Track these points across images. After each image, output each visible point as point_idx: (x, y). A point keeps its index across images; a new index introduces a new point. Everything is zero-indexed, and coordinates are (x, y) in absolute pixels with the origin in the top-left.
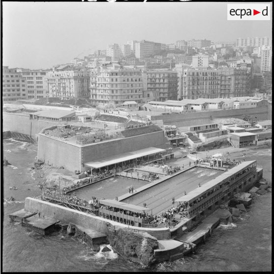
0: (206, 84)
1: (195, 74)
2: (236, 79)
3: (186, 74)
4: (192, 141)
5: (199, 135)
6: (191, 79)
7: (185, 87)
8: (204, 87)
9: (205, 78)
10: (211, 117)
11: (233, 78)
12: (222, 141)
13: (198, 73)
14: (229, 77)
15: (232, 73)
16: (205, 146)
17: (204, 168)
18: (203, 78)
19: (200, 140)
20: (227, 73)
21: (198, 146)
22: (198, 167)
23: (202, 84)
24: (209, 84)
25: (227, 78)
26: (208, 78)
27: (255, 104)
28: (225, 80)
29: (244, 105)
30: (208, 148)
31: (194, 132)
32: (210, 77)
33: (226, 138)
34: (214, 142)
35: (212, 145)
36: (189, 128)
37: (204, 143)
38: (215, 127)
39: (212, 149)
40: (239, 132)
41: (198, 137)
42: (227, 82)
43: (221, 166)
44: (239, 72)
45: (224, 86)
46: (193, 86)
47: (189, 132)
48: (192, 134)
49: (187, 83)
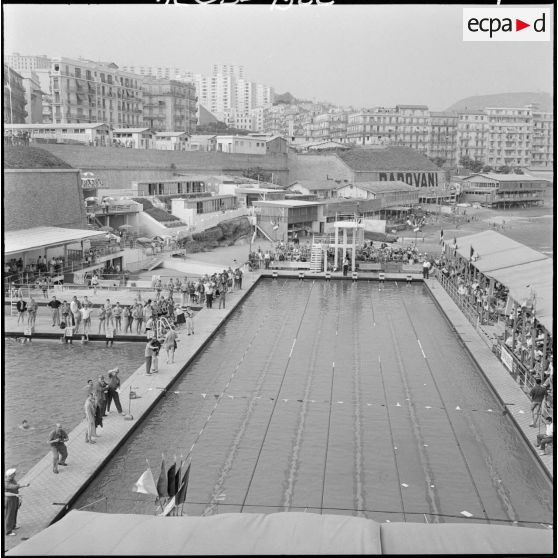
0: (111, 108)
1: (83, 74)
2: (177, 107)
3: (57, 68)
4: (158, 220)
5: (170, 207)
6: (73, 84)
7: (58, 107)
8: (108, 116)
9: (107, 90)
10: (173, 166)
11: (169, 101)
12: (238, 223)
13: (89, 72)
14: (160, 99)
15: (167, 88)
16: (198, 238)
17: (296, 278)
18: (103, 88)
19: (178, 219)
20: (155, 89)
21: (181, 238)
22: (271, 277)
23: (101, 103)
24: (119, 107)
25: (155, 100)
26: (115, 91)
27: (263, 145)
28: (150, 107)
29: (242, 143)
30: (205, 244)
31: (151, 197)
32: (119, 89)
33: (245, 217)
34: (219, 225)
35: (216, 234)
36: (135, 185)
37: (194, 229)
38: (199, 190)
39: (215, 247)
40: (274, 199)
41: (170, 212)
42: (156, 112)
43: (353, 267)
44: (182, 89)
45: (149, 123)
46: (80, 107)
47: (136, 196)
48: (149, 203)
49: (63, 96)
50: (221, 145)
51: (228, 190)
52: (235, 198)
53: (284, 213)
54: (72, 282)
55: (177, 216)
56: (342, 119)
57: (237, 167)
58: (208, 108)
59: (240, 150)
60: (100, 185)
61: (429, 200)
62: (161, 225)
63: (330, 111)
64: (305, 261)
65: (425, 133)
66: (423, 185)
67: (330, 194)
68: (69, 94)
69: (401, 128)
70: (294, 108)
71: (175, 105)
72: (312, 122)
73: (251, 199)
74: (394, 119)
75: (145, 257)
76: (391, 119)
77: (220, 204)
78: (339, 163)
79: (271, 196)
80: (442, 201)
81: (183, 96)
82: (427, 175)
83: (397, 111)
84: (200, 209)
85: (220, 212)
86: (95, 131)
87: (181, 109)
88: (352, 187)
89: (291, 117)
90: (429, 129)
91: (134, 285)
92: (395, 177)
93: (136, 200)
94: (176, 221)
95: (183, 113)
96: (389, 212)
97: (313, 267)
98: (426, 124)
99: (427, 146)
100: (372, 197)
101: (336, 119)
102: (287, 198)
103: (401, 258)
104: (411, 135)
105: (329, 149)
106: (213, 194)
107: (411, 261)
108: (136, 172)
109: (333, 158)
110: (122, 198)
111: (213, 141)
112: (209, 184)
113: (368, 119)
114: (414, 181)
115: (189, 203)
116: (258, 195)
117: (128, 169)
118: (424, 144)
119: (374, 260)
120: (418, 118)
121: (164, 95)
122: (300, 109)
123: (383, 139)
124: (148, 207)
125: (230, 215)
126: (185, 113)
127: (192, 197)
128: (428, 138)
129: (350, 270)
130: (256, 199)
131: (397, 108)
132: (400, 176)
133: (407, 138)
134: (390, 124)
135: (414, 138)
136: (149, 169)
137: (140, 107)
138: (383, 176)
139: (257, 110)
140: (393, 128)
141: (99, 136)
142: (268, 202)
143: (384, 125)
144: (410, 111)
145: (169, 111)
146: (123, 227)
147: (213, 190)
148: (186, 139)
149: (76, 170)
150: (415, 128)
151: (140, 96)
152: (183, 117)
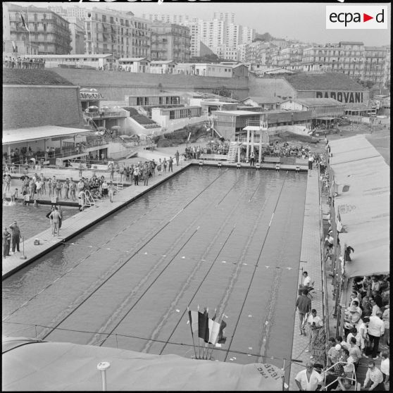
0: (127, 43)
1: (108, 19)
2: (175, 43)
3: (89, 16)
4: (140, 123)
5: (151, 114)
6: (100, 27)
7: (90, 43)
8: (125, 49)
9: (125, 31)
10: (160, 85)
11: (170, 39)
12: (200, 127)
13: (112, 18)
14: (164, 37)
15: (169, 29)
16: (168, 137)
17: (216, 166)
18: (122, 29)
19: (155, 123)
20: (161, 30)
21: (155, 136)
22: (198, 165)
23: (121, 40)
24: (133, 43)
25: (160, 38)
26: (130, 31)
27: (230, 70)
28: (157, 43)
29: (214, 69)
30: (173, 140)
31: (138, 107)
32: (133, 30)
33: (206, 122)
34: (185, 128)
35: (182, 134)
36: (127, 98)
37: (166, 130)
38: (176, 102)
39: (181, 143)
40: (228, 110)
41: (151, 118)
42: (160, 46)
43: (260, 160)
44: (180, 30)
45: (155, 54)
46: (105, 43)
47: (127, 106)
48: (136, 111)
49: (94, 36)
50: (198, 70)
51: (196, 103)
52: (200, 108)
53: (233, 120)
54: (55, 164)
55: (155, 121)
56: (299, 52)
57: (209, 86)
58: (207, 44)
59: (212, 74)
60: (100, 98)
61: (353, 112)
62: (141, 127)
63: (292, 46)
64: (225, 154)
65: (360, 63)
66: (350, 102)
67: (274, 107)
68: (97, 34)
69: (342, 59)
70: (267, 44)
71: (174, 42)
72: (279, 54)
73: (212, 108)
74: (337, 53)
75: (125, 149)
76: (334, 52)
77: (188, 113)
78: (286, 85)
79: (225, 107)
80: (364, 114)
81: (181, 35)
82: (354, 94)
83: (340, 46)
84: (172, 116)
85: (188, 118)
86: (105, 60)
87: (178, 45)
88: (291, 102)
89: (264, 50)
90: (363, 60)
91: (96, 167)
92: (329, 95)
93: (126, 109)
94: (153, 124)
95: (179, 48)
96: (319, 121)
97: (229, 159)
98: (361, 56)
99: (362, 73)
100: (305, 110)
101: (294, 52)
102: (238, 109)
103: (297, 154)
104: (350, 64)
105: (279, 74)
106: (186, 105)
107: (304, 156)
108: (132, 89)
109: (282, 81)
110: (115, 107)
111: (194, 67)
112: (184, 98)
113: (317, 52)
114: (343, 97)
115: (164, 111)
116: (216, 106)
117: (126, 87)
118: (359, 71)
119: (276, 155)
120: (355, 52)
121: (166, 34)
122: (271, 44)
123: (323, 66)
124: (134, 113)
125: (194, 120)
126: (182, 47)
127: (169, 107)
128: (362, 66)
129: (258, 162)
130: (215, 110)
131: (340, 44)
132: (333, 94)
133: (347, 66)
134: (334, 56)
135: (352, 67)
136: (142, 87)
137: (149, 43)
138: (319, 95)
139: (242, 46)
140: (336, 59)
141: (108, 63)
142: (223, 112)
143: (329, 57)
144: (350, 47)
145: (169, 47)
146: (114, 127)
147: (186, 102)
148: (174, 66)
149: (76, 87)
150: (353, 59)
151: (149, 35)
152: (180, 50)
